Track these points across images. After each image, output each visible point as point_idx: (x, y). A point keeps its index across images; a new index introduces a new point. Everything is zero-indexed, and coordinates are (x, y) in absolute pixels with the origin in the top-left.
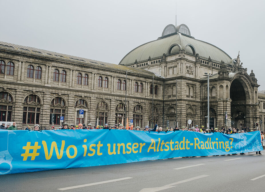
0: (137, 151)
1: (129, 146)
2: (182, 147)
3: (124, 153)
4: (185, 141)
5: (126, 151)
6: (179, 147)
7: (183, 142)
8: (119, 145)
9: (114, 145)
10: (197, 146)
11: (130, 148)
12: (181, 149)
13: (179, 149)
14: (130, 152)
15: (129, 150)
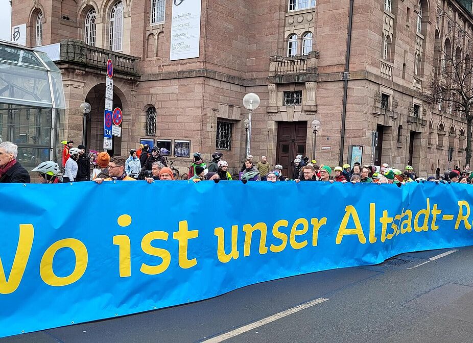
0: (305, 243)
1: (281, 229)
2: (421, 224)
3: (263, 250)
4: (431, 209)
5: (268, 245)
6: (412, 226)
7: (426, 212)
8: (248, 229)
9: (235, 228)
10: (463, 222)
11: (283, 236)
12: (418, 229)
13: (413, 229)
14: (281, 248)
15: (278, 242)
